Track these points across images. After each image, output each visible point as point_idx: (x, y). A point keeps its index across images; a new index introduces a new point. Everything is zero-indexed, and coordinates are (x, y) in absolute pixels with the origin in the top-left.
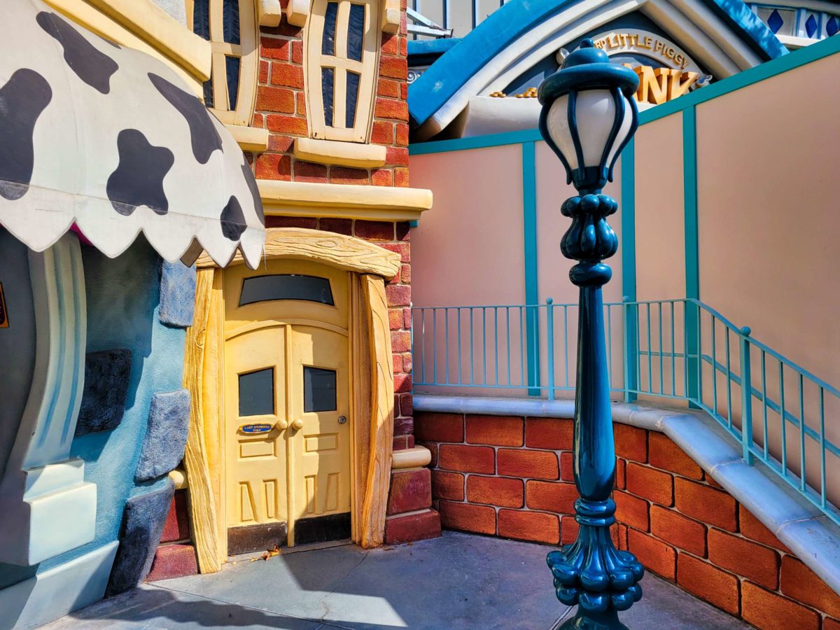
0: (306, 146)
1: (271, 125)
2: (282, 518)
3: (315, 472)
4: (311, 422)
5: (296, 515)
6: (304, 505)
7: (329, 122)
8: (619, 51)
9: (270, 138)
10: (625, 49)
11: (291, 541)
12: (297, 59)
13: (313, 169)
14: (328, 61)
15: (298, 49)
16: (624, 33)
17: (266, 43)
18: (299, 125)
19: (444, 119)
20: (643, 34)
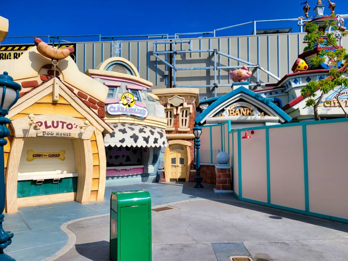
0: (179, 129)
1: (175, 127)
2: (176, 178)
3: (181, 172)
4: (180, 165)
5: (178, 178)
6: (179, 176)
7: (182, 126)
8: (237, 106)
9: (175, 129)
10: (238, 106)
11: (178, 181)
12: (178, 118)
13: (180, 132)
14: (183, 118)
15: (179, 117)
16: (237, 103)
17: (175, 117)
18: (179, 127)
19: (202, 122)
20: (241, 103)
